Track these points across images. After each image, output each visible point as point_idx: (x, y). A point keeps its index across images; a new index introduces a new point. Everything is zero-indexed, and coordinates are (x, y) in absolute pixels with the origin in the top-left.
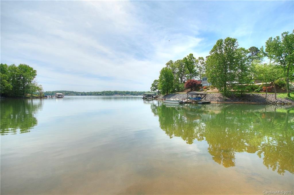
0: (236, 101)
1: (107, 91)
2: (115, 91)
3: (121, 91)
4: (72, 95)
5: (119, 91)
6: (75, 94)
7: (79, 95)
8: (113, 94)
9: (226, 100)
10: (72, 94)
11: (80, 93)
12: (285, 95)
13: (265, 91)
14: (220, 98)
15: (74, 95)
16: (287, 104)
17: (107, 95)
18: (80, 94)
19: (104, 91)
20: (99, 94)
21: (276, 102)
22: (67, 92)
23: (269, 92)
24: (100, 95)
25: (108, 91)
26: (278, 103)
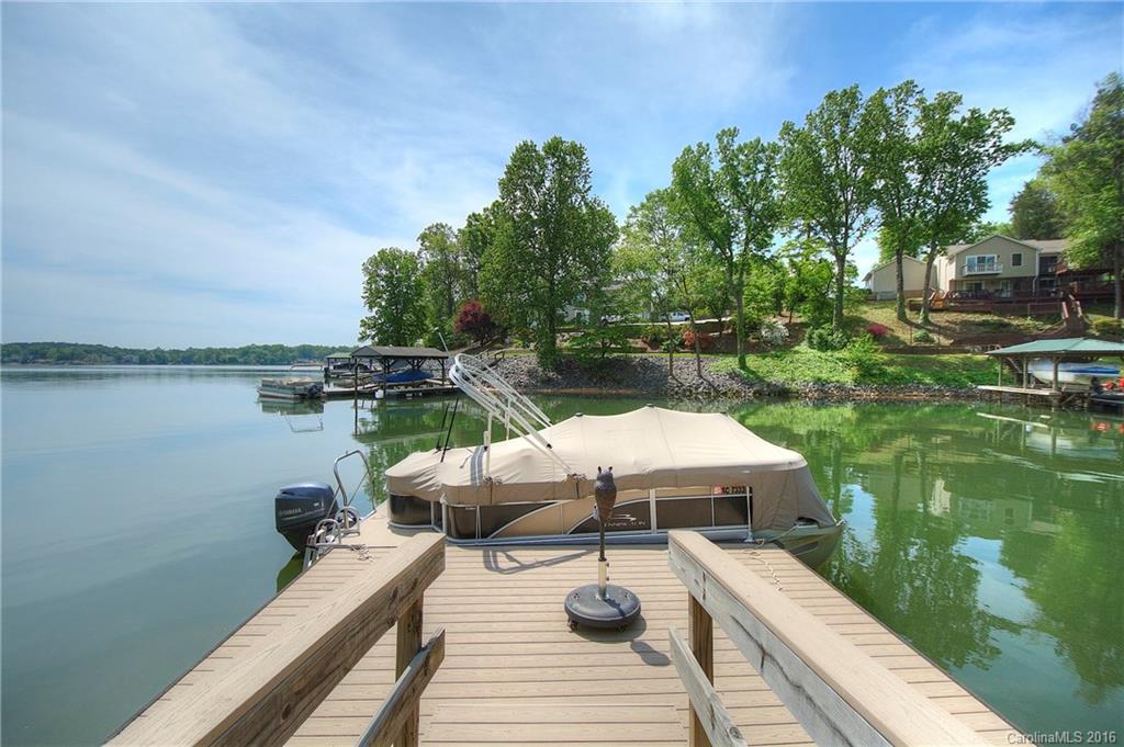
0: (577, 386)
1: (266, 347)
2: (304, 346)
3: (331, 346)
4: (93, 362)
5: (318, 348)
6: (111, 358)
7: (128, 362)
8: (294, 358)
9: (548, 382)
10: (93, 356)
11: (133, 352)
12: (731, 363)
13: (693, 349)
14: (531, 373)
15: (108, 362)
16: (725, 394)
17: (262, 364)
18: (135, 358)
19: (249, 347)
20: (228, 356)
21: (696, 389)
22: (67, 351)
23: (704, 351)
24: (233, 361)
25: (270, 344)
26: (700, 390)
